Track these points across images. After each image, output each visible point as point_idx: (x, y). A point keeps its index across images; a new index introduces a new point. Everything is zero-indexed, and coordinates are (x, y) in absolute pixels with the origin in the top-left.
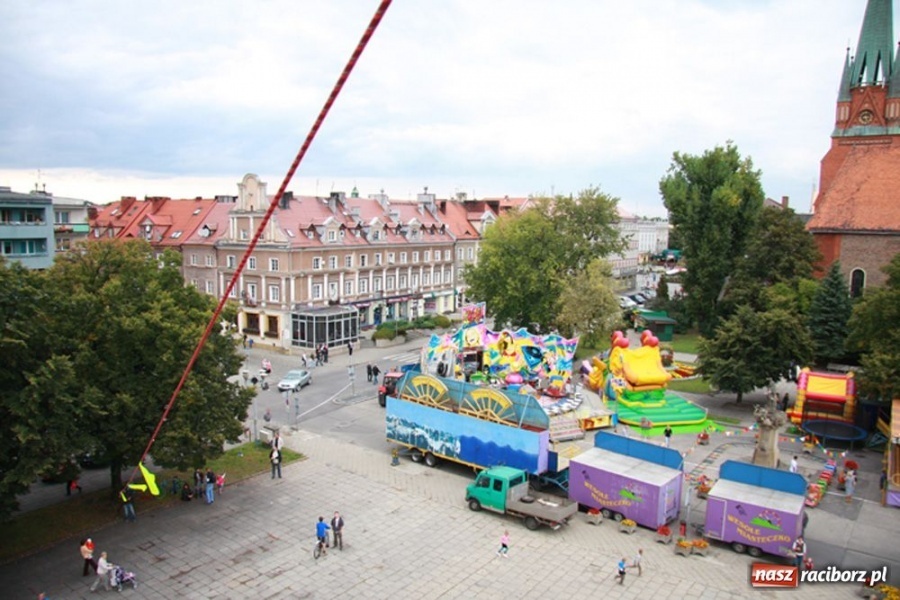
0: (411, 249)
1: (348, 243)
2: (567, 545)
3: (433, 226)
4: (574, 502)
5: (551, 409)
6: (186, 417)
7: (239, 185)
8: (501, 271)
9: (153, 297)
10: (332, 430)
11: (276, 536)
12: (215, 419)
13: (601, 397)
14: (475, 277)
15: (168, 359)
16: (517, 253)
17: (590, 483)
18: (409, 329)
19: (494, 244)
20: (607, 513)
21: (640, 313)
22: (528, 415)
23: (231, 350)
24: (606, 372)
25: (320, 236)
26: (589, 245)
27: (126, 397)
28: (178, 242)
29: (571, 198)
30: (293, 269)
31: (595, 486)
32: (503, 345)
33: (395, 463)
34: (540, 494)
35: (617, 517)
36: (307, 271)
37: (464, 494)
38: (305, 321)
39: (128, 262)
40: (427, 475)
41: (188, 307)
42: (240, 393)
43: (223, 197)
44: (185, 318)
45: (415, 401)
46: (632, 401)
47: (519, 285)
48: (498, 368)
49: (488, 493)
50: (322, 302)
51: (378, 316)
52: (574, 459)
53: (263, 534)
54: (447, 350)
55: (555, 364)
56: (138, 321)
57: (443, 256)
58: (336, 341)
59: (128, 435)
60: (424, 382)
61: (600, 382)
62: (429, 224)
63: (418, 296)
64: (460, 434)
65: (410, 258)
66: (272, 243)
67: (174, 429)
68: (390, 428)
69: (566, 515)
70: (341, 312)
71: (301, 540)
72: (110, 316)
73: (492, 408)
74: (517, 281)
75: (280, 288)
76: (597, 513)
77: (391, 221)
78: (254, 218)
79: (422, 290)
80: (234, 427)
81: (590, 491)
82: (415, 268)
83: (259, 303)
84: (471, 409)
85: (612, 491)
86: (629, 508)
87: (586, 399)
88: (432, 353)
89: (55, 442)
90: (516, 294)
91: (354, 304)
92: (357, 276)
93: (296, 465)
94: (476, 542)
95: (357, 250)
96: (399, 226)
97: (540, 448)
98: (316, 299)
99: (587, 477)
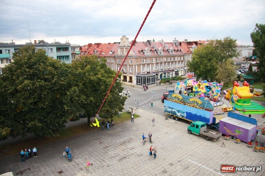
0: (171, 56)
1: (152, 55)
2: (218, 145)
3: (178, 50)
4: (220, 133)
5: (214, 105)
6: (108, 104)
7: (121, 39)
8: (199, 63)
9: (99, 71)
10: (148, 109)
11: (132, 138)
12: (116, 105)
13: (230, 102)
14: (191, 65)
15: (103, 88)
16: (203, 57)
17: (226, 127)
18: (170, 80)
19: (196, 55)
20: (231, 137)
21: (243, 76)
22: (207, 106)
23: (120, 86)
24: (231, 94)
25: (144, 53)
26: (226, 55)
27: (92, 98)
28: (104, 56)
29: (221, 40)
30: (137, 63)
31: (227, 128)
32: (199, 85)
33: (166, 119)
34: (210, 130)
35: (234, 138)
36: (140, 63)
37: (187, 129)
38: (140, 78)
39: (92, 61)
40: (176, 123)
41: (108, 74)
42: (123, 98)
43: (116, 43)
44: (107, 76)
45: (173, 101)
46: (240, 103)
47: (204, 67)
48: (197, 92)
49: (194, 129)
50: (145, 72)
51: (161, 76)
52: (221, 120)
53: (129, 138)
54: (182, 86)
55: (215, 91)
56: (95, 77)
57: (180, 59)
58: (149, 83)
59: (92, 109)
60: (176, 96)
61: (229, 97)
62: (176, 49)
63: (173, 71)
64: (186, 111)
65: (170, 59)
66: (130, 55)
67: (105, 108)
68: (165, 109)
69: (218, 137)
70: (151, 75)
71: (139, 140)
72: (87, 76)
73: (196, 104)
74: (203, 66)
75: (133, 68)
76: (228, 137)
77: (165, 48)
78: (125, 48)
79: (174, 69)
80: (121, 107)
81: (226, 130)
82: (172, 62)
83: (127, 73)
84: (190, 104)
85: (233, 130)
86: (238, 136)
87: (225, 102)
88: (178, 87)
89: (74, 110)
90: (203, 70)
91: (154, 73)
92: (155, 65)
93: (138, 119)
94: (190, 143)
95: (155, 57)
96: (167, 50)
97: (210, 116)
98: (143, 71)
99: (225, 126)
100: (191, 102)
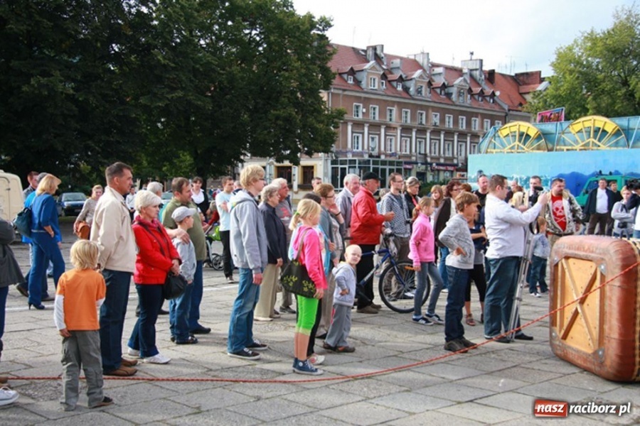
0: (457, 112)
1: (390, 94)
3: (482, 91)
25: (360, 81)
36: (346, 117)
38: (346, 166)
45: (503, 152)
50: (362, 154)
60: (513, 129)
62: (476, 90)
65: (456, 122)
77: (434, 79)
84: (569, 144)
92: (399, 132)
95: (399, 104)
96: (444, 87)
98: (355, 150)
100: (577, 137)
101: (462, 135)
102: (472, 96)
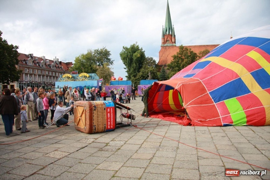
0: (52, 71)
1: (35, 66)
3: (58, 66)
25: (27, 63)
36: (23, 72)
38: (23, 85)
45: (63, 81)
60: (66, 76)
65: (52, 74)
77: (46, 63)
84: (79, 79)
95: (37, 69)
96: (49, 65)
100: (81, 78)
101: (54, 77)
102: (56, 67)
